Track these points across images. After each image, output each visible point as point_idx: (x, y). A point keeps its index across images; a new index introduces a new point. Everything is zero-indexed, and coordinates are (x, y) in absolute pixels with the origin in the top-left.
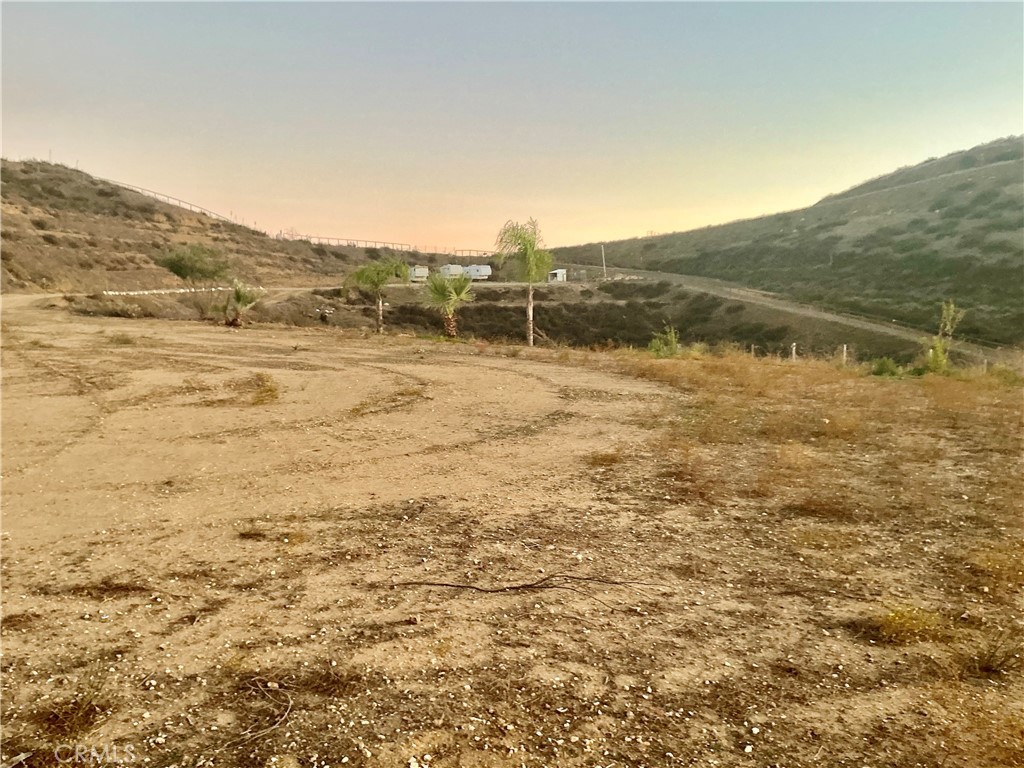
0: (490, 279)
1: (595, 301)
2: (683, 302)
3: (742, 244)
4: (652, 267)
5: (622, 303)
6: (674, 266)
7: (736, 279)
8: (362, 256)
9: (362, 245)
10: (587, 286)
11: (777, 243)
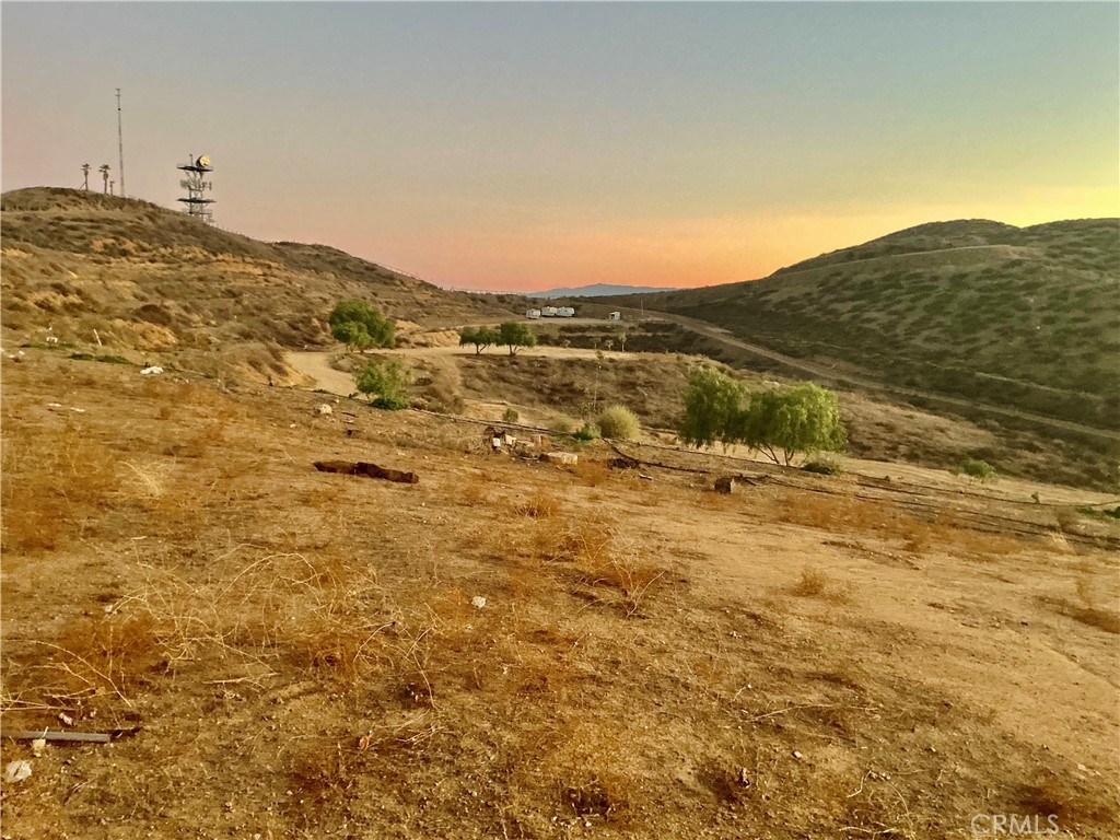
0: (573, 316)
1: (636, 334)
2: (681, 336)
3: (723, 300)
4: (672, 311)
5: (650, 334)
6: (684, 312)
7: (713, 321)
8: (496, 301)
9: (494, 293)
10: (632, 325)
11: (740, 302)
